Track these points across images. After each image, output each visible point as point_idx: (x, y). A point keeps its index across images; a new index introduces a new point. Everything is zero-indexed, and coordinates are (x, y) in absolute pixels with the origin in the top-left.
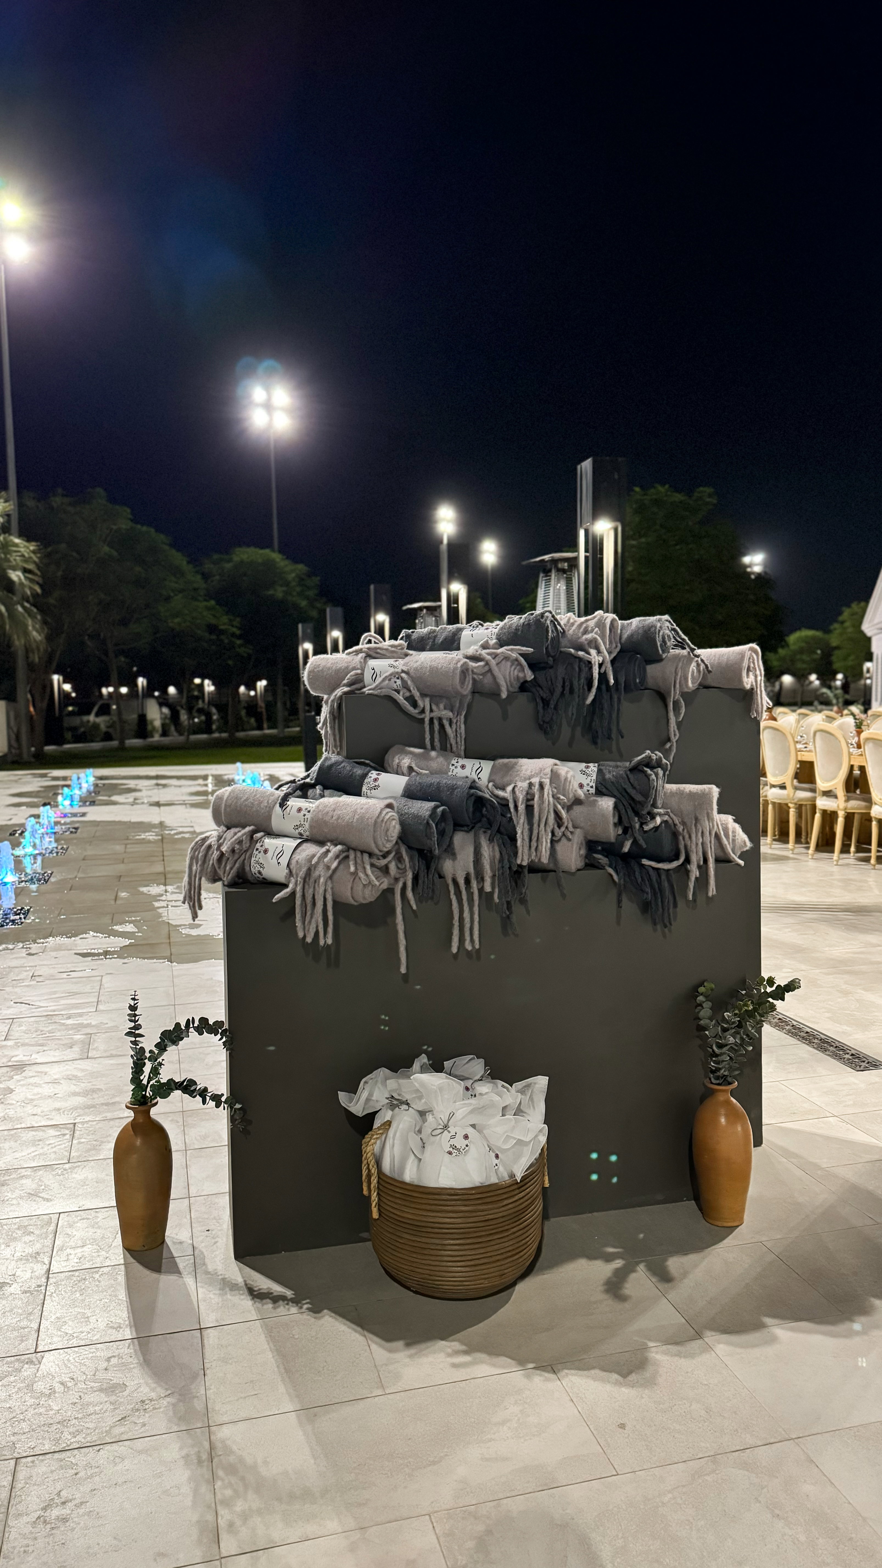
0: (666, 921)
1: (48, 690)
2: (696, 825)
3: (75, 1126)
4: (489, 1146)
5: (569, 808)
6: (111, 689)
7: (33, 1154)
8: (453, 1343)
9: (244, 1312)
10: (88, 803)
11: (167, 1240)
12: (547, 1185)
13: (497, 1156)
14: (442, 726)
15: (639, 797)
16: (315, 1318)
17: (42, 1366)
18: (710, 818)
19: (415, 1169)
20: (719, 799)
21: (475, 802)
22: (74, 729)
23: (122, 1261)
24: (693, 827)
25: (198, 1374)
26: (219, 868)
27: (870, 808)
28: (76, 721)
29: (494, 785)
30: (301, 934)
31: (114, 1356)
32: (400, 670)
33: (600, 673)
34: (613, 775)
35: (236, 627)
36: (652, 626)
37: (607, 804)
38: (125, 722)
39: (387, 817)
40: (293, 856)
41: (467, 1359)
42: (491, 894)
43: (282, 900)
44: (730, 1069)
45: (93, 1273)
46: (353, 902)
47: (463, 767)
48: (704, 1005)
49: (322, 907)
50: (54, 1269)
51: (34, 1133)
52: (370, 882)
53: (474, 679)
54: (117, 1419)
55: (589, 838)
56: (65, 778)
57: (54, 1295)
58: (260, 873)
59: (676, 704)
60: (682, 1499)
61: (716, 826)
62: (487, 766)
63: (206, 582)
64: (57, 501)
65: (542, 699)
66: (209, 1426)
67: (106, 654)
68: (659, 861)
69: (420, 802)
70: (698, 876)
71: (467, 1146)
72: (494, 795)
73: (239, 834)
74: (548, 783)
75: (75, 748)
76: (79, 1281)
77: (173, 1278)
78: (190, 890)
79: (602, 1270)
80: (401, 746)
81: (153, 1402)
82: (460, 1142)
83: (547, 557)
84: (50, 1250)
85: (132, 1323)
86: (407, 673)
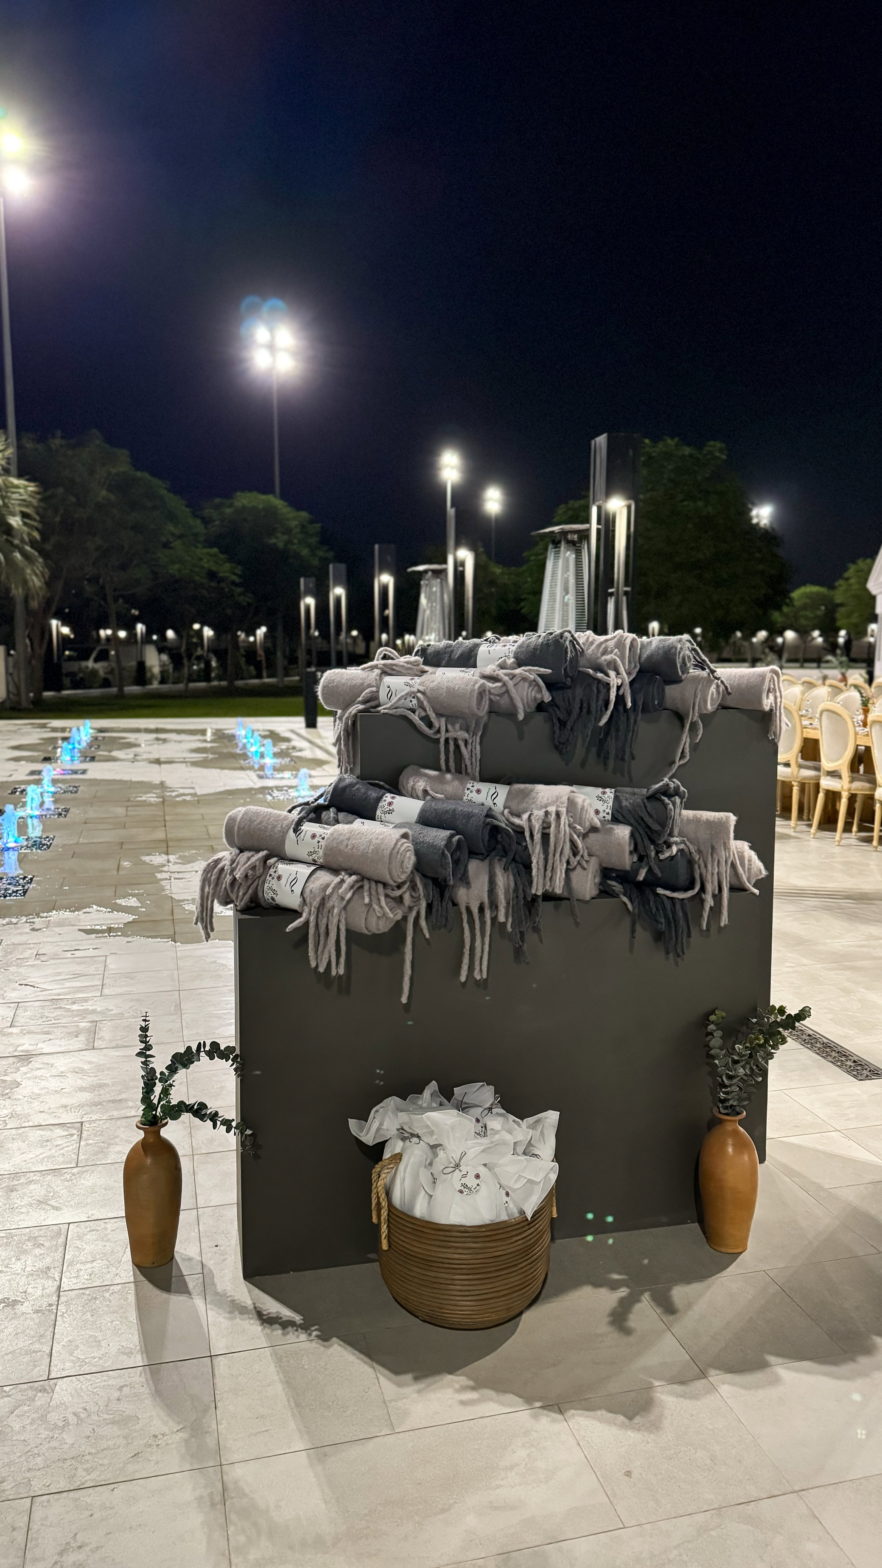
0: (679, 951)
1: (47, 636)
2: (712, 854)
3: (82, 1125)
4: (499, 1184)
5: (585, 836)
6: (109, 632)
7: (41, 1156)
8: (461, 1378)
9: (253, 1338)
10: (88, 759)
11: (176, 1256)
12: (555, 1216)
13: (507, 1194)
14: (457, 746)
15: (656, 827)
16: (324, 1346)
17: (55, 1395)
18: (726, 847)
19: (426, 1204)
20: (735, 826)
21: (491, 830)
22: (72, 675)
23: (132, 1279)
24: (710, 856)
25: (209, 1407)
26: (232, 892)
27: (874, 789)
28: (74, 666)
29: (509, 812)
30: (313, 964)
31: (126, 1386)
32: (415, 690)
33: (617, 696)
34: (630, 803)
35: (237, 575)
36: (672, 647)
37: (623, 832)
38: (123, 669)
39: (403, 849)
40: (307, 885)
41: (474, 1395)
42: (505, 924)
43: (296, 929)
44: (740, 1100)
45: (103, 1291)
46: (366, 932)
47: (478, 791)
48: (715, 1034)
49: (335, 938)
50: (65, 1287)
51: (42, 1133)
52: (384, 915)
53: (491, 700)
54: (130, 1455)
55: (604, 865)
56: (63, 730)
57: (65, 1315)
58: (273, 899)
59: (694, 726)
60: (687, 1556)
61: (732, 856)
62: (503, 791)
63: (206, 528)
64: (57, 442)
65: (559, 719)
66: (221, 1465)
67: (105, 599)
68: (674, 890)
69: (435, 829)
70: (712, 905)
71: (478, 1185)
72: (510, 822)
73: (253, 859)
74: (565, 813)
75: (75, 694)
76: (90, 1300)
77: (182, 1298)
78: (202, 911)
79: (608, 1299)
80: (415, 767)
81: (165, 1437)
82: (471, 1181)
83: (556, 529)
84: (60, 1264)
85: (143, 1349)
86: (423, 693)
